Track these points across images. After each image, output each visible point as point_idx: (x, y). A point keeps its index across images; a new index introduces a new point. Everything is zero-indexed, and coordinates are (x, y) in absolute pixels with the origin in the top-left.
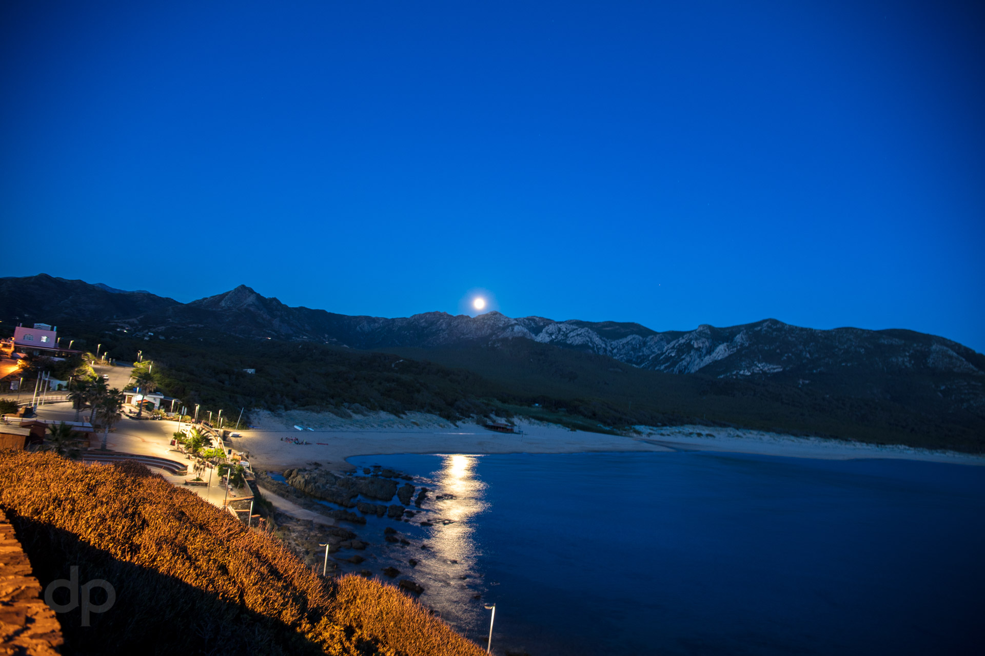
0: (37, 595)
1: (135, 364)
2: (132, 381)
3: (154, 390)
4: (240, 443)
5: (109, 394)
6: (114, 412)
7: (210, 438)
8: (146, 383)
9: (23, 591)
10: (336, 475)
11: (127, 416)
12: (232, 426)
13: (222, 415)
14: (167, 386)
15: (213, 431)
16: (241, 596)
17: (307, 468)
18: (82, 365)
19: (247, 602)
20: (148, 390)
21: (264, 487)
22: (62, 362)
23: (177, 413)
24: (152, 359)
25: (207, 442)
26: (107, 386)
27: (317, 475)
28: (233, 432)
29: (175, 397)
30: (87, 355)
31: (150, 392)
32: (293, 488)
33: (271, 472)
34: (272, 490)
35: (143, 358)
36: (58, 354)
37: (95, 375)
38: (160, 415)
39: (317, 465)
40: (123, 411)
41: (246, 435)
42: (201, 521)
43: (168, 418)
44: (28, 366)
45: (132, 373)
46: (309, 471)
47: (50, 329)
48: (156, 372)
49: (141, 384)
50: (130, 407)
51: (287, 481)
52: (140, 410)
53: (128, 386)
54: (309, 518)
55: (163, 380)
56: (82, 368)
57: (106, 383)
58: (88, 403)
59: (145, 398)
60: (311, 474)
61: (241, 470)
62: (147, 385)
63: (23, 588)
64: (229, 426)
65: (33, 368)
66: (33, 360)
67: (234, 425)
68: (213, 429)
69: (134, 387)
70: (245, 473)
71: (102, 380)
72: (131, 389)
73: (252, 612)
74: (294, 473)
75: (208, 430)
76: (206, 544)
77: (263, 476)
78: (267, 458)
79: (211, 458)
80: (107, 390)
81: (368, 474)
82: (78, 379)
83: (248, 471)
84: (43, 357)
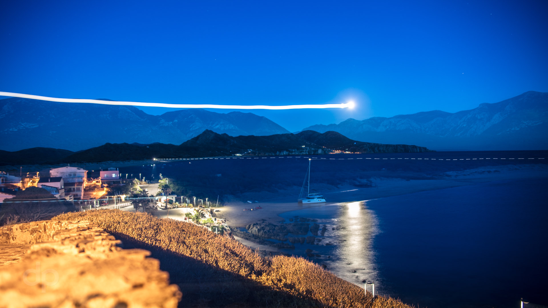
1: (160, 181)
2: (160, 190)
3: (171, 193)
4: (220, 214)
5: (149, 198)
7: (204, 213)
8: (166, 190)
10: (274, 224)
11: (160, 208)
12: (214, 206)
13: (208, 201)
14: (178, 190)
17: (258, 223)
18: (134, 186)
20: (168, 193)
21: (236, 235)
23: (185, 203)
24: (167, 177)
25: (203, 216)
26: (148, 194)
27: (264, 225)
28: (215, 209)
29: (182, 195)
30: (135, 180)
31: (170, 194)
32: (252, 234)
33: (239, 227)
34: (241, 236)
35: (163, 178)
36: (122, 182)
37: (141, 190)
38: (177, 206)
39: (264, 220)
40: (158, 206)
41: (223, 209)
43: (181, 206)
44: (109, 191)
45: (159, 186)
46: (260, 224)
47: (115, 170)
48: (171, 184)
49: (164, 191)
50: (161, 203)
51: (248, 231)
52: (166, 204)
53: (158, 193)
54: (264, 249)
55: (175, 188)
58: (140, 205)
59: (167, 198)
60: (260, 226)
61: (223, 228)
62: (167, 191)
64: (213, 206)
65: (112, 191)
66: (111, 187)
67: (216, 205)
68: (205, 209)
69: (161, 193)
70: (225, 229)
71: (144, 191)
72: (160, 194)
74: (252, 226)
75: (202, 210)
77: (235, 230)
78: (236, 220)
79: (206, 224)
80: (148, 196)
81: (292, 221)
82: (133, 193)
84: (115, 185)
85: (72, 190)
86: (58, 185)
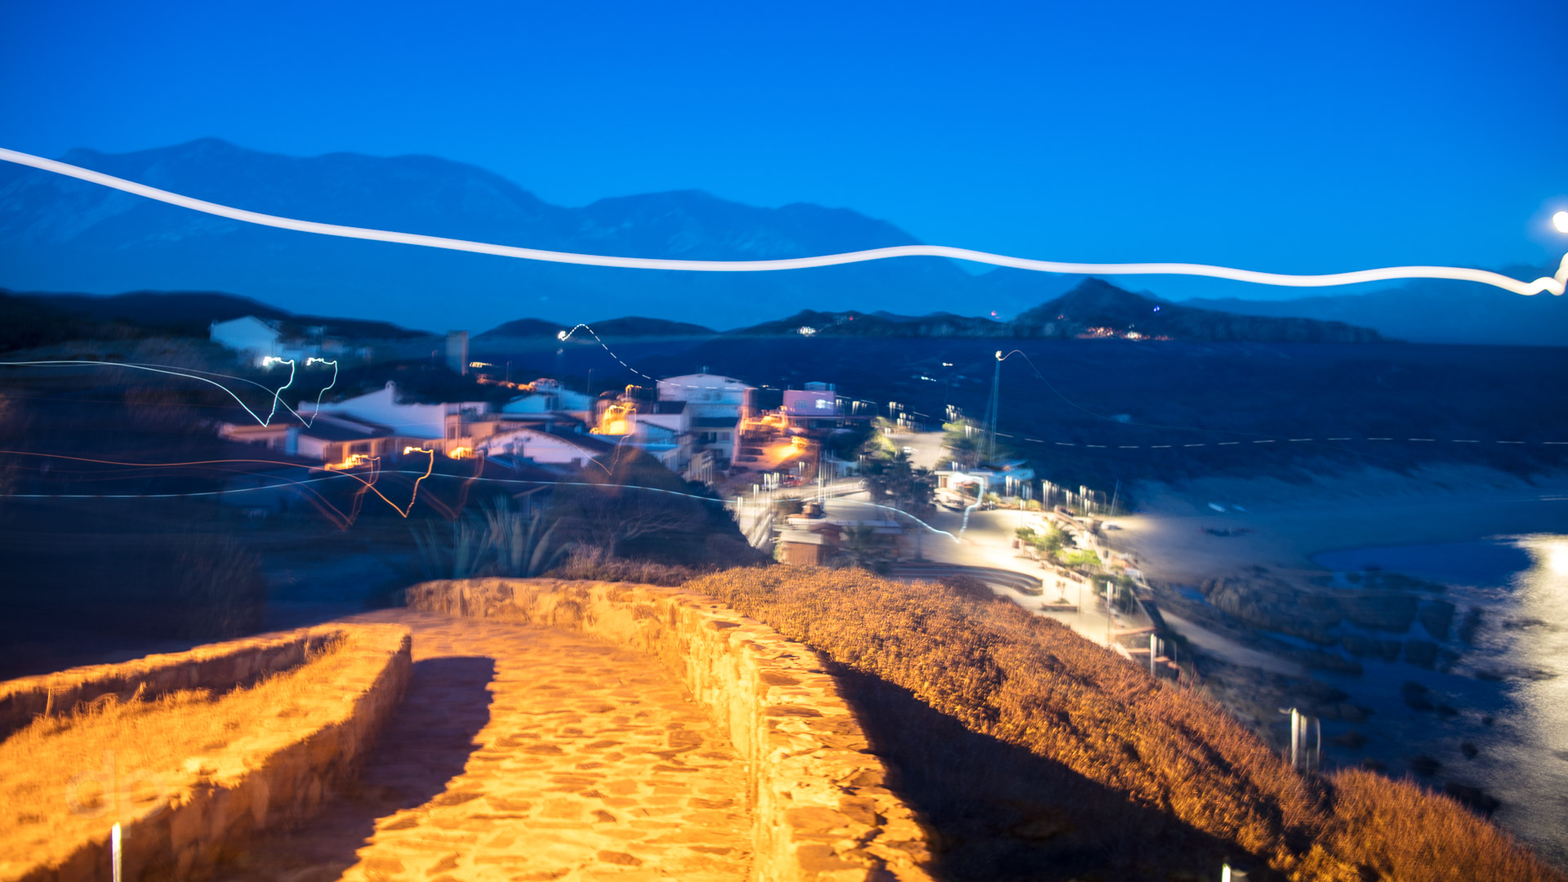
0: (881, 782)
1: (946, 426)
3: (979, 464)
4: (1121, 539)
5: (914, 476)
6: (926, 502)
7: (1071, 533)
8: (965, 454)
9: (863, 773)
10: (1295, 587)
11: (945, 506)
12: (1105, 513)
13: (1086, 496)
15: (1075, 521)
16: (1165, 798)
17: (1241, 577)
18: (872, 436)
19: (1176, 808)
20: (970, 465)
21: (1170, 610)
22: (846, 434)
23: (1017, 497)
24: (970, 416)
25: (1068, 539)
26: (911, 464)
27: (1260, 586)
28: (1107, 522)
30: (879, 421)
31: (974, 468)
32: (1218, 611)
33: (1180, 585)
35: (955, 416)
36: (840, 424)
37: (893, 449)
38: (991, 502)
39: (1259, 570)
40: (938, 501)
41: (1131, 525)
42: (1083, 670)
43: (1004, 506)
44: (807, 445)
45: (943, 441)
46: (1247, 580)
47: (824, 388)
48: (978, 436)
49: (958, 456)
50: (948, 491)
51: (1207, 600)
52: (963, 497)
53: (940, 461)
54: (1255, 664)
55: (989, 448)
56: (875, 441)
57: (908, 460)
58: (889, 492)
59: (966, 478)
60: (1248, 587)
61: (1129, 584)
62: (967, 457)
63: (862, 770)
64: (1100, 512)
65: (813, 447)
67: (1109, 510)
68: (1076, 518)
69: (949, 462)
70: (1135, 588)
71: (903, 456)
72: (946, 466)
73: (1186, 827)
74: (1219, 585)
75: (1067, 520)
76: (1096, 709)
77: (1167, 592)
78: (1169, 561)
79: (1078, 565)
80: (910, 470)
81: (1358, 580)
82: (870, 457)
83: (1139, 584)
84: (824, 430)
85: (710, 438)
86: (675, 422)
